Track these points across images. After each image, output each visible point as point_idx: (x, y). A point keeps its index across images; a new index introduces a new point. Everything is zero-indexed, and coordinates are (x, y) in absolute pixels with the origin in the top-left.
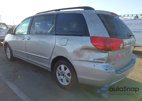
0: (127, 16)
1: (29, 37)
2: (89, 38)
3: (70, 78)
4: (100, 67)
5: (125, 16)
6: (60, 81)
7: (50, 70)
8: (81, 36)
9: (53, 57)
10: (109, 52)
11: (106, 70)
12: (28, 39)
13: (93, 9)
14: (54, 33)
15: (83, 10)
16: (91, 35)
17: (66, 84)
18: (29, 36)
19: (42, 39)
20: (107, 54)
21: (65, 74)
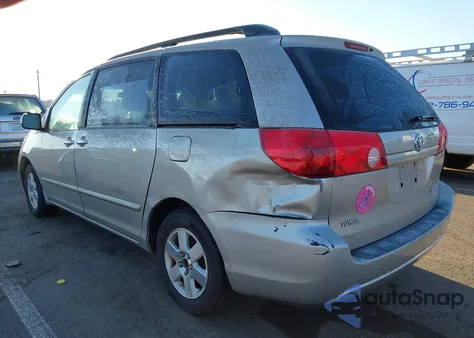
0: (438, 50)
1: (83, 138)
2: (255, 132)
3: (205, 273)
4: (294, 234)
5: (432, 51)
6: (176, 285)
7: (145, 246)
8: (233, 126)
9: (153, 202)
10: (324, 180)
11: (315, 244)
12: (82, 145)
13: (275, 32)
14: (154, 120)
15: (243, 36)
16: (262, 123)
17: (196, 294)
18: (85, 133)
19: (117, 142)
20: (316, 188)
21: (189, 262)
